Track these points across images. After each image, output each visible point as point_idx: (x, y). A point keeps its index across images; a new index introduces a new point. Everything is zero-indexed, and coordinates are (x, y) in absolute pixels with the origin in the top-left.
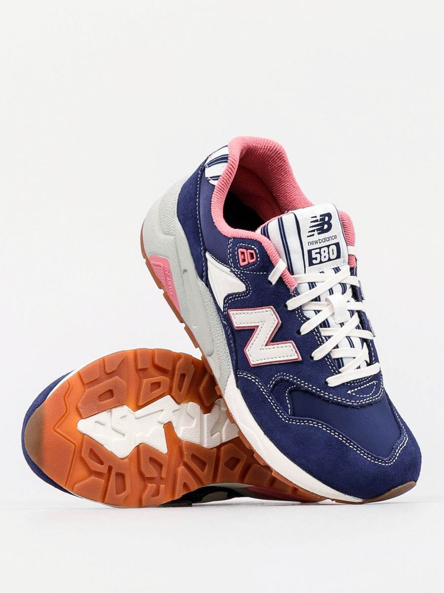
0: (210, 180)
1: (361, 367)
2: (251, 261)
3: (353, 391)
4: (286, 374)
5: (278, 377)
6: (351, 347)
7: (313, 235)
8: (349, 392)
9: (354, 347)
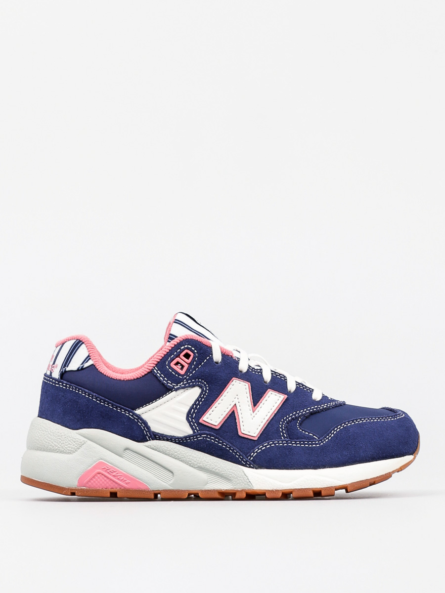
0: (83, 366)
2: (189, 361)
4: (286, 417)
5: (282, 425)
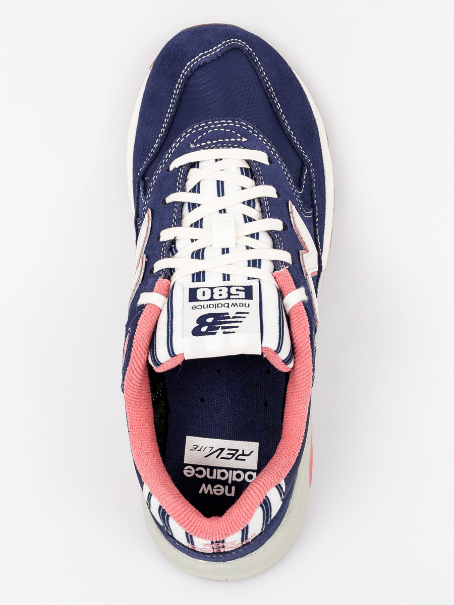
1: (214, 161)
3: (239, 140)
6: (222, 182)
7: (237, 313)
8: (244, 140)
9: (218, 181)
